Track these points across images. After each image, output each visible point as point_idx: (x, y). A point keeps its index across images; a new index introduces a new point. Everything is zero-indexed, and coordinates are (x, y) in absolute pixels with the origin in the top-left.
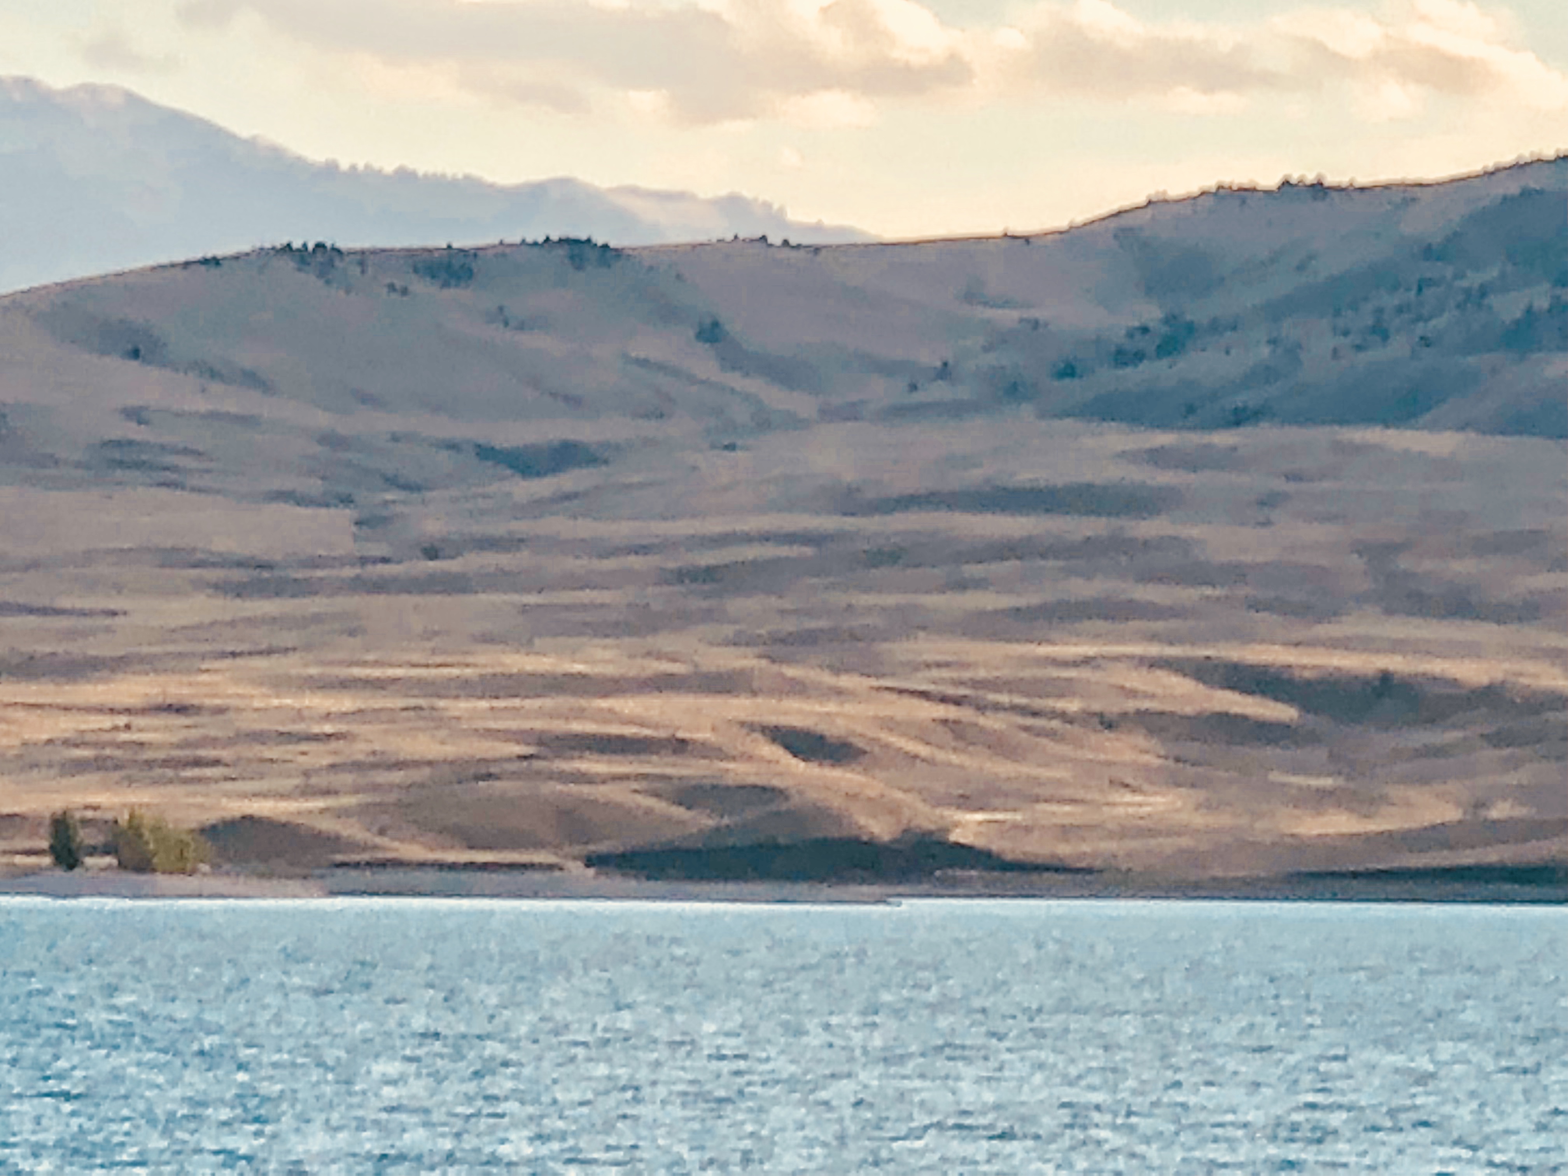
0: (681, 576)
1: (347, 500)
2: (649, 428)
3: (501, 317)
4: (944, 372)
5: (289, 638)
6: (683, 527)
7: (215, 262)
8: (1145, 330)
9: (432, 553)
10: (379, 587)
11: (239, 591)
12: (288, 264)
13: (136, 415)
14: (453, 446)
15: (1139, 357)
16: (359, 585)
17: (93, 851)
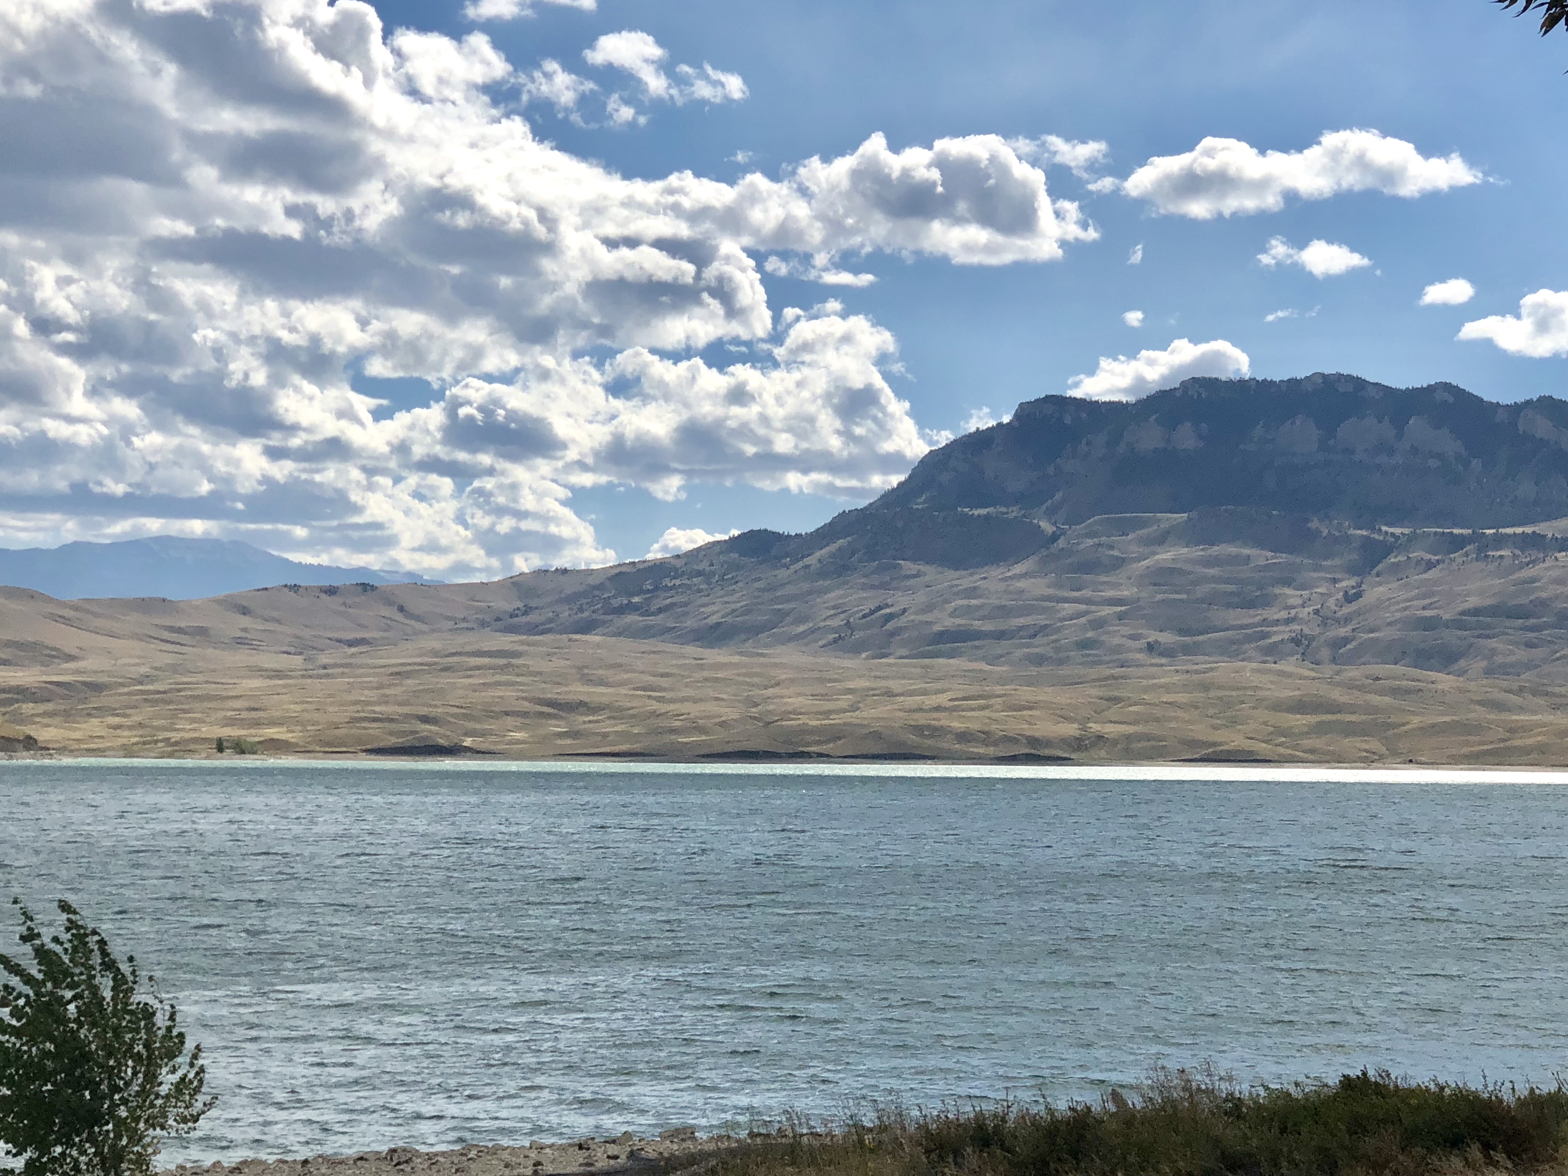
0: (392, 674)
1: (300, 654)
2: (386, 634)
3: (344, 604)
4: (464, 619)
5: (285, 691)
6: (393, 661)
7: (266, 589)
8: (518, 609)
9: (325, 668)
10: (310, 677)
11: (270, 678)
12: (286, 590)
13: (245, 630)
14: (330, 639)
15: (517, 616)
16: (303, 676)
17: (228, 748)
